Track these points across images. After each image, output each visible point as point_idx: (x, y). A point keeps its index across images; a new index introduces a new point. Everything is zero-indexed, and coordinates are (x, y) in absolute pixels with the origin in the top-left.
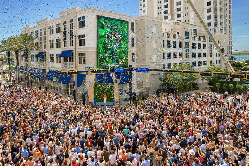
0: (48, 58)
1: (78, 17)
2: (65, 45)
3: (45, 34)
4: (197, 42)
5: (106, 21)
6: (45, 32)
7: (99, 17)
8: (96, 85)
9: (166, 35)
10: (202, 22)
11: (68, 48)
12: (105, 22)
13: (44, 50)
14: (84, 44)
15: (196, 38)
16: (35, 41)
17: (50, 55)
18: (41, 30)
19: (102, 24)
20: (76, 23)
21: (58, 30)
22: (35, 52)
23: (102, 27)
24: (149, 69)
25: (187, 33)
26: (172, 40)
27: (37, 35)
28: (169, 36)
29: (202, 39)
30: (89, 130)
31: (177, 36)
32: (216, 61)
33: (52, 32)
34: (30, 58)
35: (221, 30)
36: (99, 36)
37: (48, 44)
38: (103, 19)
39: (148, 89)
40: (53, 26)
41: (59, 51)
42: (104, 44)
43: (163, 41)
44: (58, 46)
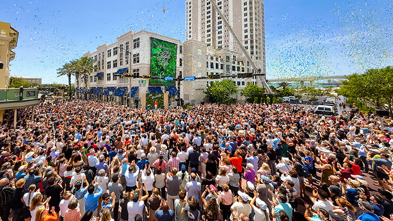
0: (106, 77)
1: (134, 39)
2: (121, 64)
3: (103, 57)
4: (236, 65)
5: (158, 42)
6: (103, 56)
7: (152, 39)
8: (147, 95)
9: (209, 57)
10: (242, 47)
11: (124, 66)
12: (157, 44)
13: (102, 71)
14: (138, 62)
15: (236, 62)
16: (94, 64)
17: (108, 75)
18: (100, 54)
19: (154, 44)
20: (131, 45)
21: (115, 53)
22: (93, 74)
23: (155, 47)
24: (196, 77)
25: (228, 58)
26: (214, 62)
27: (96, 59)
28: (212, 58)
29: (241, 63)
30: (141, 121)
31: (219, 59)
32: (253, 82)
33: (109, 55)
34: (89, 79)
35: (257, 58)
36: (152, 55)
37: (106, 65)
38: (156, 41)
39: (194, 101)
40: (110, 50)
41: (116, 70)
42: (156, 61)
43: (207, 62)
44: (115, 65)
